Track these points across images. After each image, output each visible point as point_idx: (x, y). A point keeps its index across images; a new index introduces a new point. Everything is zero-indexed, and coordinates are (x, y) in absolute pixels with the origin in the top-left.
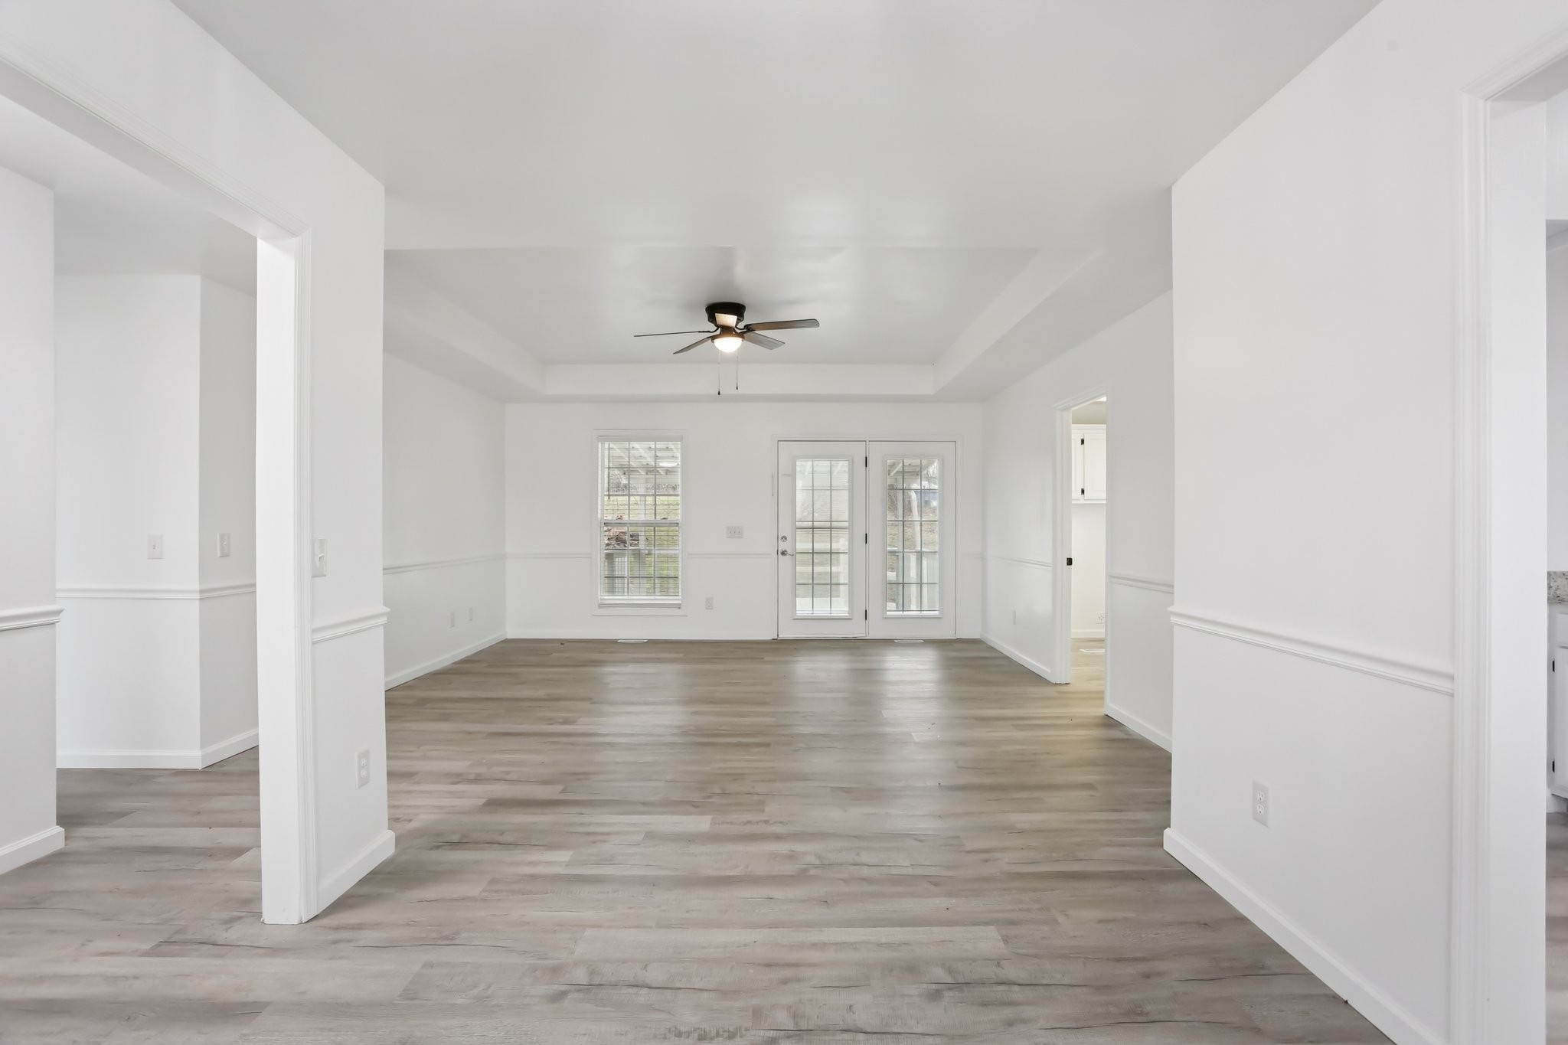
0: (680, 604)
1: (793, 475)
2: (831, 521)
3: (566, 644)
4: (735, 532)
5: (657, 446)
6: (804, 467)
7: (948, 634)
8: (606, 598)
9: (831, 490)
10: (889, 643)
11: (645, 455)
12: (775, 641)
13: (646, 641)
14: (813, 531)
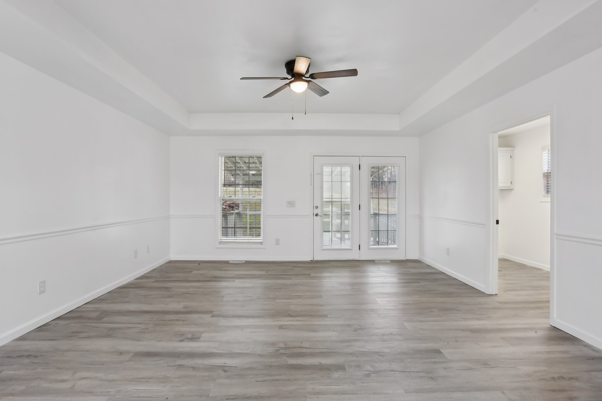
0: (262, 242)
1: (321, 174)
2: (341, 198)
3: (202, 264)
4: (291, 204)
5: (250, 161)
6: (327, 170)
7: (402, 257)
8: (223, 238)
9: (341, 182)
10: (372, 262)
11: (243, 166)
12: (312, 261)
13: (244, 262)
14: (332, 203)
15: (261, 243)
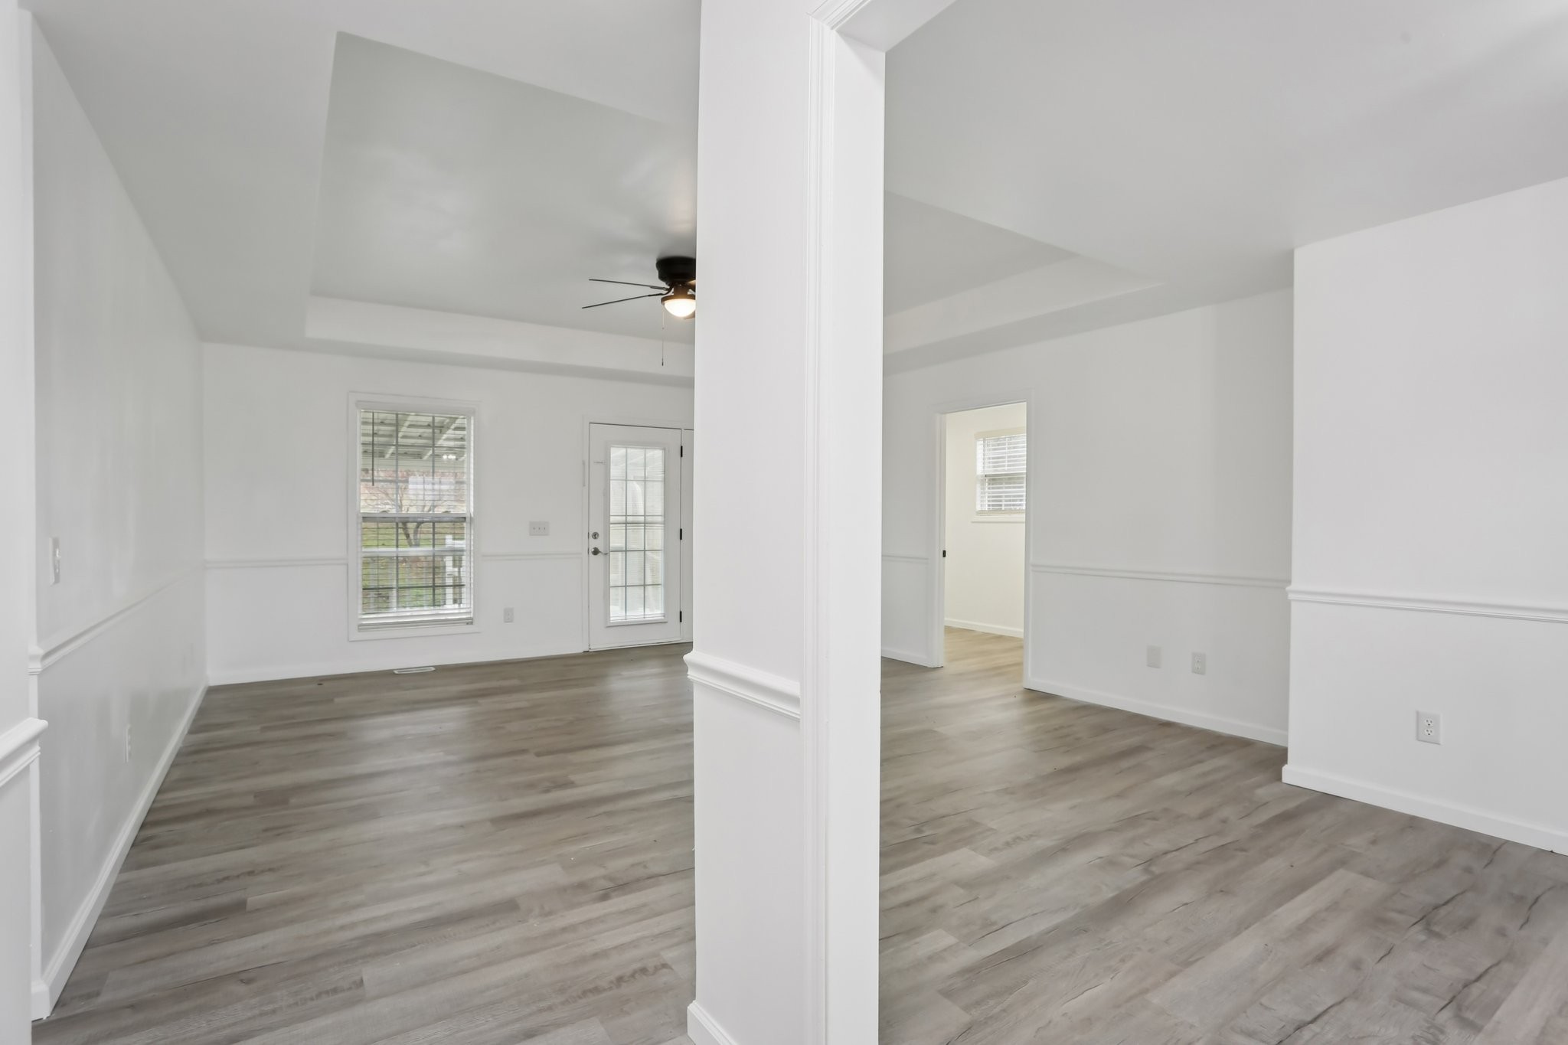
0: (471, 619)
1: (606, 463)
2: (645, 516)
4: (539, 529)
6: (617, 453)
8: (367, 617)
9: (645, 481)
12: (586, 654)
13: (433, 669)
14: (626, 526)
15: (470, 622)
